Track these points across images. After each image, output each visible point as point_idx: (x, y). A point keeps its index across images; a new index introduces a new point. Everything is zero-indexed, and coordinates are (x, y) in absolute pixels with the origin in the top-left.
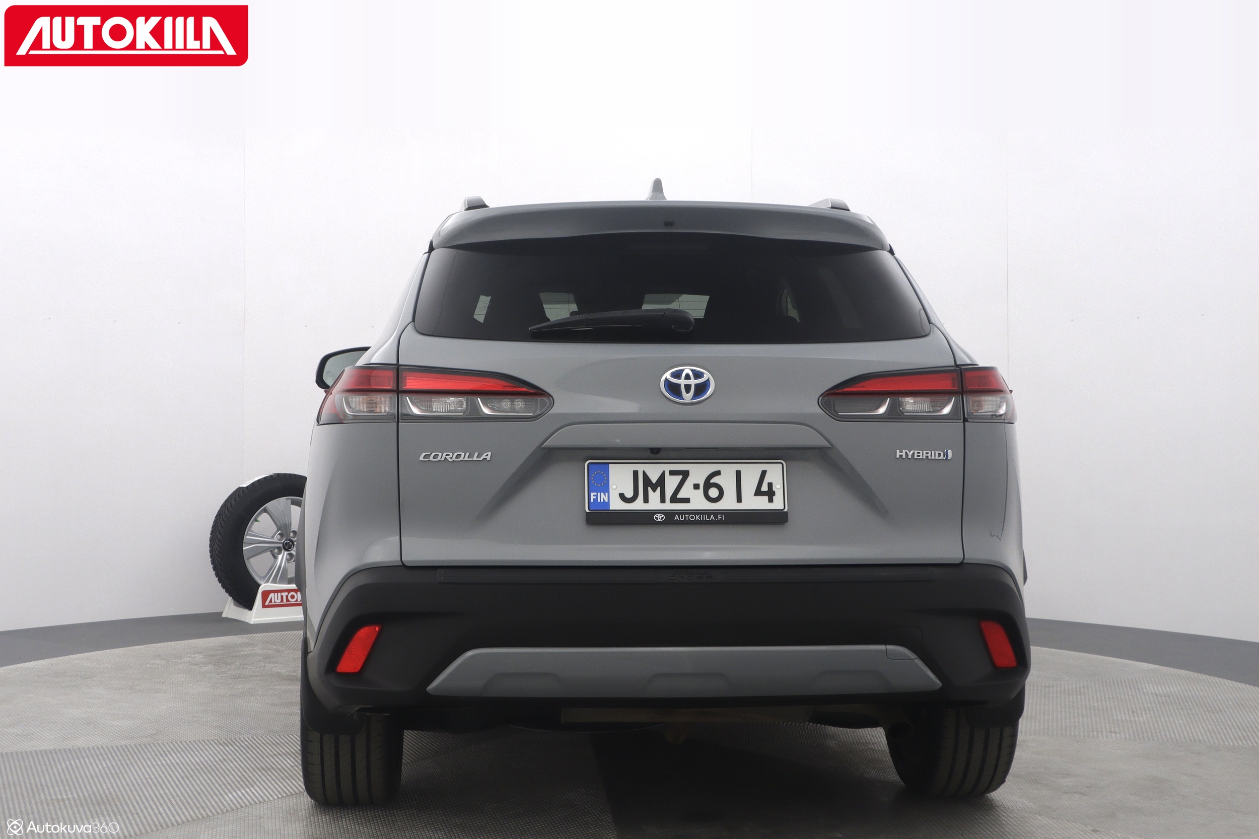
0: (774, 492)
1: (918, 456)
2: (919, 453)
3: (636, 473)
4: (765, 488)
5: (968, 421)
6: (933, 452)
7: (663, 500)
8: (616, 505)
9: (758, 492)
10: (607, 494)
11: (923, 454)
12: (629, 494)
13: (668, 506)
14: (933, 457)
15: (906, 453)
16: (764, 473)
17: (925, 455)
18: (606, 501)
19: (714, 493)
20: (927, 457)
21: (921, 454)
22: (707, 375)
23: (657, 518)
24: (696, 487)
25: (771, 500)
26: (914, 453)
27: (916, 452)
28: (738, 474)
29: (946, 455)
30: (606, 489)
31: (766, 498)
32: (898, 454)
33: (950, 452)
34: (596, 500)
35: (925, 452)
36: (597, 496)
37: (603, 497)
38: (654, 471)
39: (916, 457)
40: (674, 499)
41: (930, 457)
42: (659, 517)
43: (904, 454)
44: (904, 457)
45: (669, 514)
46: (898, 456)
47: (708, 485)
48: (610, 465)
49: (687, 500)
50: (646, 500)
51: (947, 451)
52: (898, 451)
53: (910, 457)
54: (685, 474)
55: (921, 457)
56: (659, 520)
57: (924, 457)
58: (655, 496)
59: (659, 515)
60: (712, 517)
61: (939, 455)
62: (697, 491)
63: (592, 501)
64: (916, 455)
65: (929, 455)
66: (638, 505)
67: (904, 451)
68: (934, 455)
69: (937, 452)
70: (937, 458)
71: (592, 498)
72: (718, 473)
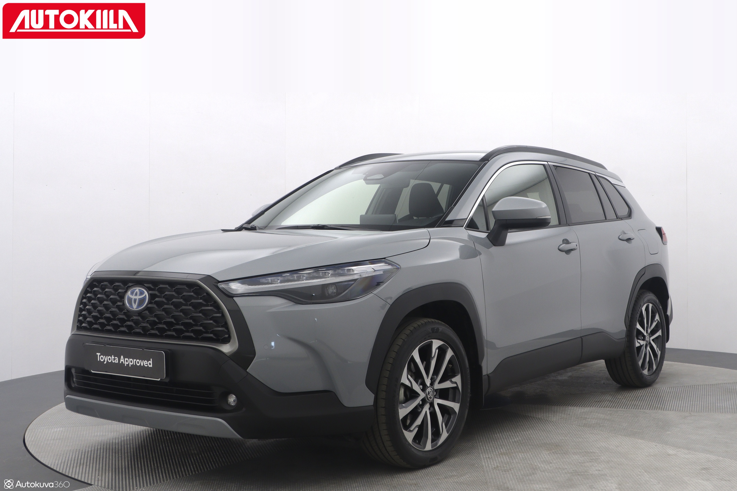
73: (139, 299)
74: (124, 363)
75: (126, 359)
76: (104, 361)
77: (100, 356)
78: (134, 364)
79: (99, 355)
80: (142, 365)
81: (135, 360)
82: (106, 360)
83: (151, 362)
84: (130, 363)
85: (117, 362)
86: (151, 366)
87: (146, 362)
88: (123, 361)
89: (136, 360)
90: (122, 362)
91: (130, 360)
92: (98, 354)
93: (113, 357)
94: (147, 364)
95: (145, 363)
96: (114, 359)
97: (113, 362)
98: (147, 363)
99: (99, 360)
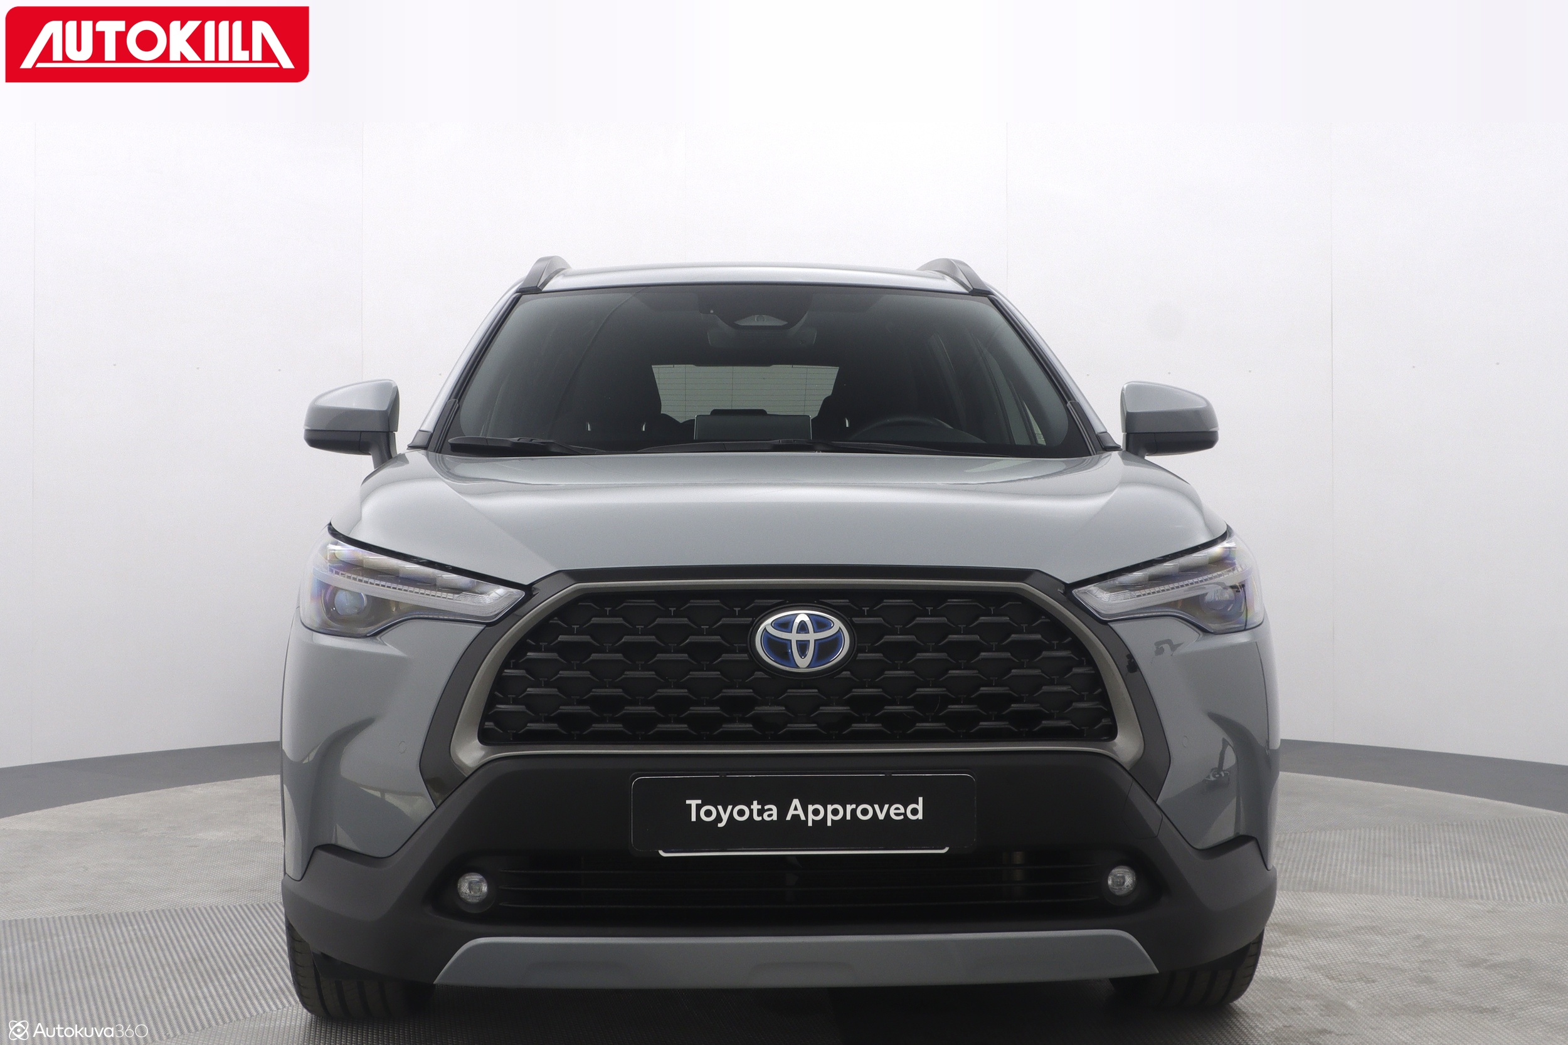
73: (815, 640)
74: (803, 818)
75: (811, 808)
76: (719, 819)
77: (699, 807)
78: (848, 817)
79: (697, 805)
80: (881, 816)
81: (849, 808)
82: (725, 817)
83: (920, 807)
84: (830, 817)
85: (775, 817)
86: (920, 816)
87: (897, 809)
88: (800, 812)
89: (857, 807)
90: (796, 817)
91: (830, 808)
92: (693, 803)
93: (756, 806)
94: (905, 814)
95: (892, 812)
96: (761, 812)
97: (756, 818)
98: (902, 810)
99: (694, 819)
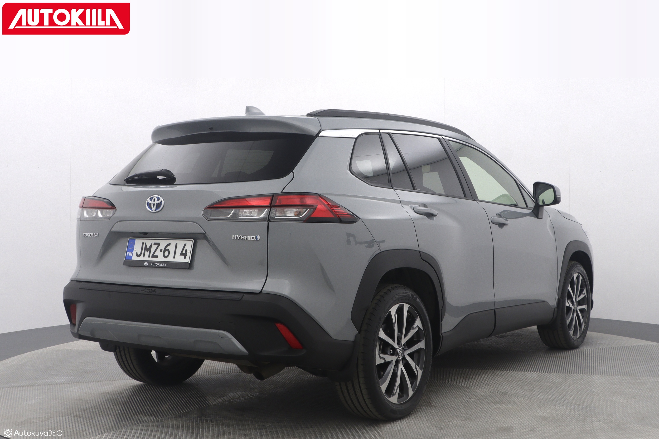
0: (187, 254)
1: (242, 238)
2: (243, 237)
3: (143, 243)
4: (184, 252)
5: (270, 221)
6: (250, 237)
7: (149, 257)
8: (135, 258)
9: (182, 254)
10: (132, 252)
11: (245, 237)
12: (139, 253)
13: (151, 259)
14: (250, 239)
15: (237, 237)
16: (185, 245)
17: (246, 238)
18: (132, 256)
19: (166, 253)
20: (247, 239)
21: (244, 238)
22: (162, 199)
23: (145, 264)
24: (161, 250)
25: (185, 258)
26: (240, 237)
27: (241, 236)
28: (176, 244)
29: (256, 238)
30: (132, 251)
31: (183, 257)
32: (233, 237)
33: (259, 237)
34: (128, 255)
35: (246, 236)
36: (129, 253)
37: (131, 254)
38: (149, 242)
39: (241, 239)
40: (153, 256)
41: (248, 239)
42: (146, 264)
43: (236, 237)
44: (236, 238)
45: (150, 262)
46: (233, 238)
47: (166, 250)
48: (136, 240)
49: (157, 257)
50: (144, 256)
51: (257, 236)
52: (233, 236)
53: (239, 239)
54: (158, 244)
55: (244, 239)
56: (146, 265)
57: (246, 239)
58: (147, 254)
59: (146, 263)
60: (163, 265)
61: (253, 238)
62: (161, 252)
63: (127, 256)
64: (241, 237)
65: (248, 238)
66: (141, 258)
67: (236, 236)
68: (250, 238)
69: (252, 237)
70: (252, 239)
71: (128, 254)
72: (169, 244)
